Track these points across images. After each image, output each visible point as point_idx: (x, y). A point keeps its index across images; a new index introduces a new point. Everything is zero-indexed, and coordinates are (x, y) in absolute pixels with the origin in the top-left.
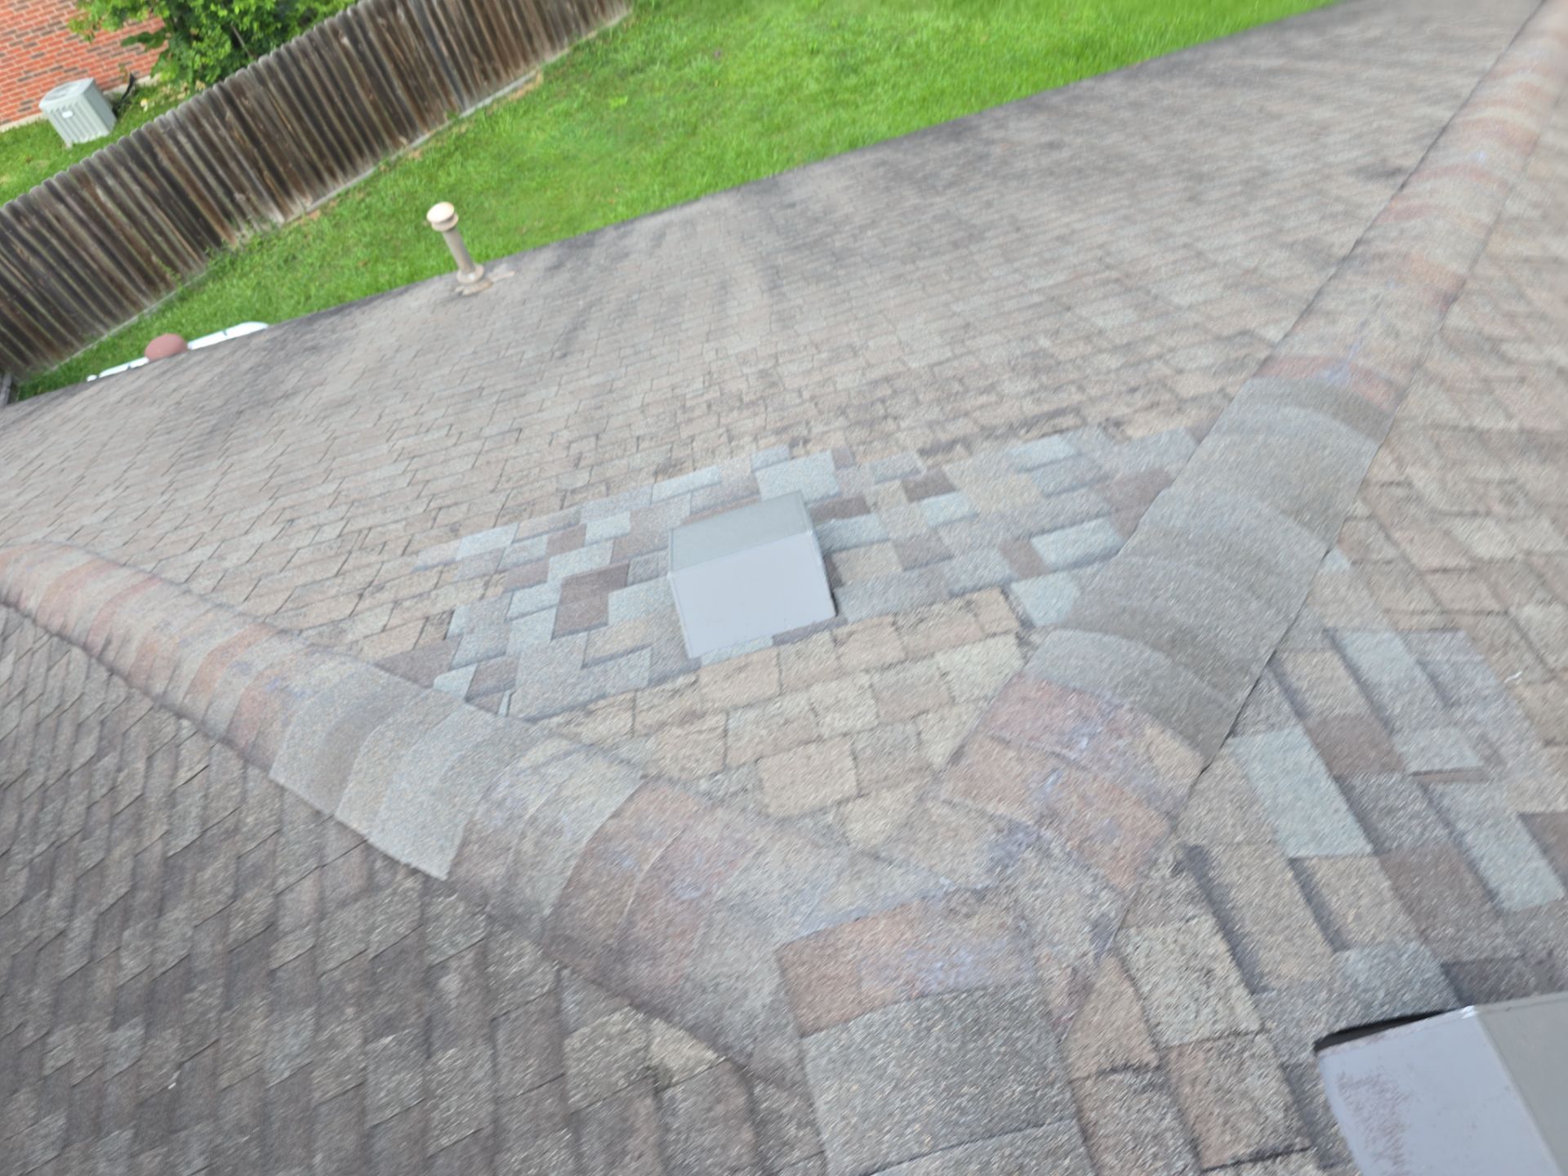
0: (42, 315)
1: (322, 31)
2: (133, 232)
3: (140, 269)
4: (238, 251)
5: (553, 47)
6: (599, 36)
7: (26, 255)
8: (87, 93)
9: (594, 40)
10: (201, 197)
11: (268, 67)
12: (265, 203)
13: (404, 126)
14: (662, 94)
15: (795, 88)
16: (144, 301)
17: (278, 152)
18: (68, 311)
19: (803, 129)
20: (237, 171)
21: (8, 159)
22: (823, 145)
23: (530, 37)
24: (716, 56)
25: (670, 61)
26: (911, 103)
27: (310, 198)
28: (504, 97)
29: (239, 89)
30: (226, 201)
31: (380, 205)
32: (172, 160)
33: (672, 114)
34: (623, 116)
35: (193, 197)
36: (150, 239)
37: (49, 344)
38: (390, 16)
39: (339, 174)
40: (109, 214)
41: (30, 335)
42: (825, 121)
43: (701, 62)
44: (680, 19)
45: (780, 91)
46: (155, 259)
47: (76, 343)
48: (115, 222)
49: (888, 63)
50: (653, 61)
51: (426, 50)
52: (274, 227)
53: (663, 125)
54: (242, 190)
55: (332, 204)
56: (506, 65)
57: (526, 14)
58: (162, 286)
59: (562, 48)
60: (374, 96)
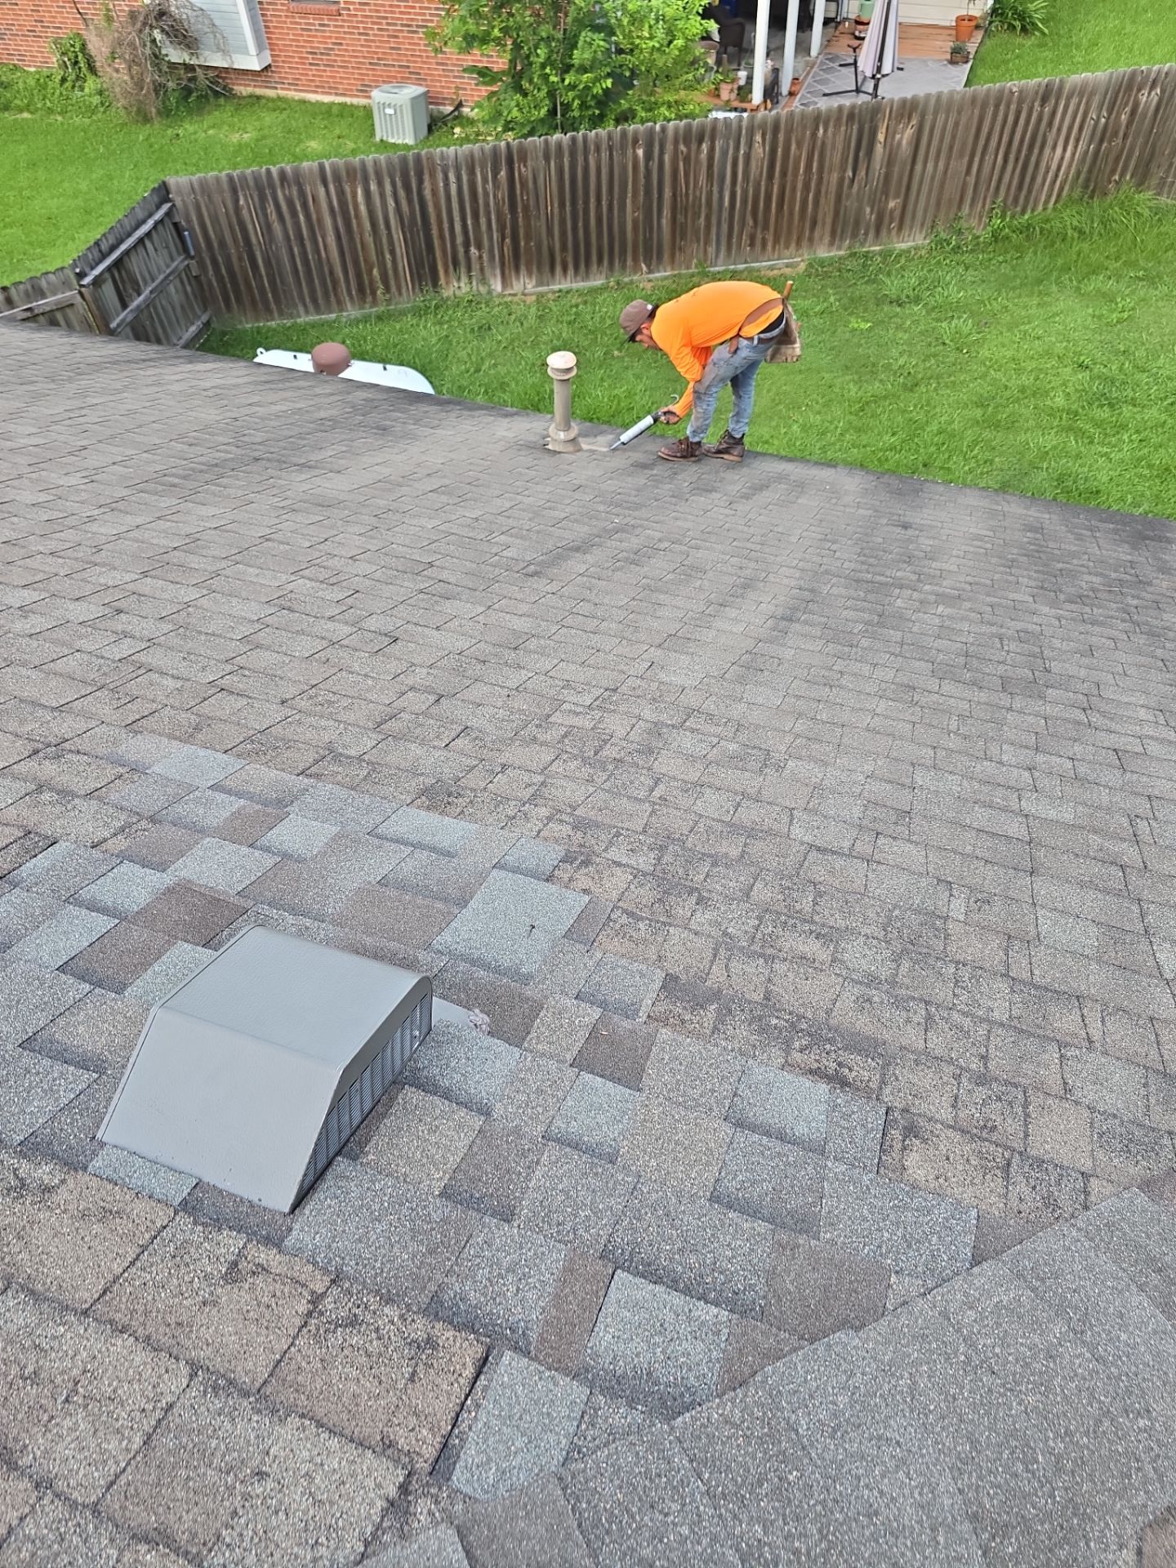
0: (261, 276)
1: (624, 134)
2: (369, 240)
3: (359, 276)
4: (448, 298)
5: (831, 244)
6: (880, 253)
7: (273, 217)
8: (414, 100)
9: (875, 253)
10: (442, 237)
11: (559, 145)
12: (493, 268)
13: (650, 253)
14: (906, 337)
15: (1039, 393)
16: (349, 305)
17: (528, 226)
18: (282, 282)
19: (1022, 437)
20: (484, 227)
21: (326, 127)
22: (1031, 463)
23: (814, 223)
24: (980, 326)
25: (934, 308)
26: (1150, 466)
27: (534, 282)
28: (759, 270)
29: (523, 155)
30: (461, 250)
31: (588, 317)
32: (434, 192)
33: (901, 362)
34: (856, 340)
35: (435, 232)
36: (380, 253)
37: (253, 302)
38: (694, 147)
39: (571, 271)
40: (357, 216)
41: (242, 287)
42: (1050, 440)
43: (965, 324)
44: (971, 272)
45: (1023, 390)
46: (375, 272)
47: (276, 314)
48: (360, 225)
49: (1153, 414)
50: (917, 300)
51: (710, 194)
52: (490, 292)
53: (887, 367)
54: (479, 247)
55: (550, 296)
56: (776, 241)
57: (822, 200)
58: (369, 299)
59: (839, 248)
60: (639, 215)
